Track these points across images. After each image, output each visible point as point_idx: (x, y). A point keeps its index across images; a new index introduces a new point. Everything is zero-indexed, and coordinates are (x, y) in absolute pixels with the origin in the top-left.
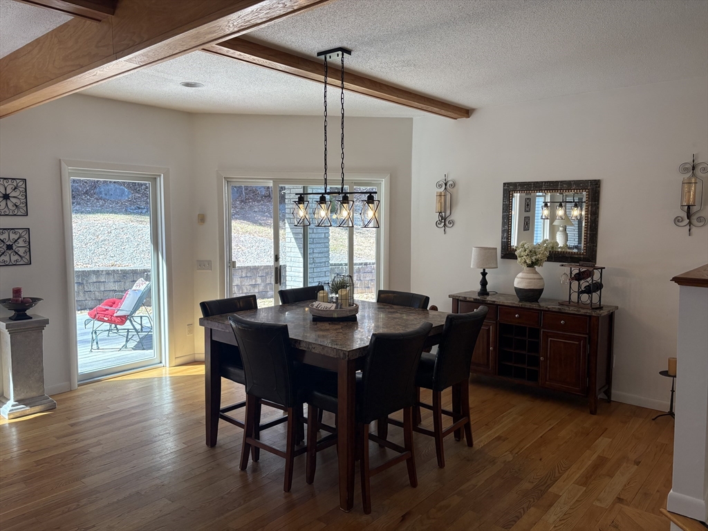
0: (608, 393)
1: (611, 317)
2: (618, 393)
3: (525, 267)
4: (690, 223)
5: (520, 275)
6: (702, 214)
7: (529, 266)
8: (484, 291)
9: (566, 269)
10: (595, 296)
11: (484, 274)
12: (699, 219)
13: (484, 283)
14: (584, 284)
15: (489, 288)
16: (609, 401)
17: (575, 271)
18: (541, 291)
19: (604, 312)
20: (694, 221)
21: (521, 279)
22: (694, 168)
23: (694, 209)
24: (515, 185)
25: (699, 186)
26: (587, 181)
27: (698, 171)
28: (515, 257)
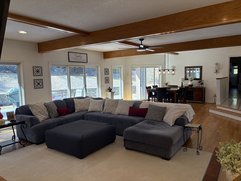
0: (204, 101)
1: (205, 88)
2: (206, 101)
3: (190, 81)
4: (217, 73)
5: (189, 82)
6: (218, 71)
7: (191, 81)
8: (182, 86)
9: (197, 81)
10: (202, 85)
11: (182, 83)
12: (218, 72)
13: (182, 84)
14: (200, 83)
15: (183, 85)
16: (205, 103)
17: (199, 81)
18: (193, 85)
19: (204, 87)
20: (217, 72)
21: (190, 83)
22: (217, 64)
23: (217, 70)
24: (187, 67)
25: (218, 67)
26: (200, 66)
27: (218, 65)
28: (188, 80)
